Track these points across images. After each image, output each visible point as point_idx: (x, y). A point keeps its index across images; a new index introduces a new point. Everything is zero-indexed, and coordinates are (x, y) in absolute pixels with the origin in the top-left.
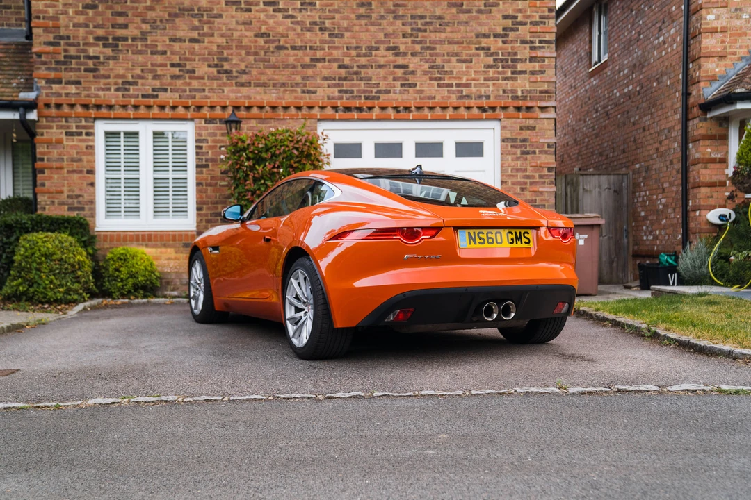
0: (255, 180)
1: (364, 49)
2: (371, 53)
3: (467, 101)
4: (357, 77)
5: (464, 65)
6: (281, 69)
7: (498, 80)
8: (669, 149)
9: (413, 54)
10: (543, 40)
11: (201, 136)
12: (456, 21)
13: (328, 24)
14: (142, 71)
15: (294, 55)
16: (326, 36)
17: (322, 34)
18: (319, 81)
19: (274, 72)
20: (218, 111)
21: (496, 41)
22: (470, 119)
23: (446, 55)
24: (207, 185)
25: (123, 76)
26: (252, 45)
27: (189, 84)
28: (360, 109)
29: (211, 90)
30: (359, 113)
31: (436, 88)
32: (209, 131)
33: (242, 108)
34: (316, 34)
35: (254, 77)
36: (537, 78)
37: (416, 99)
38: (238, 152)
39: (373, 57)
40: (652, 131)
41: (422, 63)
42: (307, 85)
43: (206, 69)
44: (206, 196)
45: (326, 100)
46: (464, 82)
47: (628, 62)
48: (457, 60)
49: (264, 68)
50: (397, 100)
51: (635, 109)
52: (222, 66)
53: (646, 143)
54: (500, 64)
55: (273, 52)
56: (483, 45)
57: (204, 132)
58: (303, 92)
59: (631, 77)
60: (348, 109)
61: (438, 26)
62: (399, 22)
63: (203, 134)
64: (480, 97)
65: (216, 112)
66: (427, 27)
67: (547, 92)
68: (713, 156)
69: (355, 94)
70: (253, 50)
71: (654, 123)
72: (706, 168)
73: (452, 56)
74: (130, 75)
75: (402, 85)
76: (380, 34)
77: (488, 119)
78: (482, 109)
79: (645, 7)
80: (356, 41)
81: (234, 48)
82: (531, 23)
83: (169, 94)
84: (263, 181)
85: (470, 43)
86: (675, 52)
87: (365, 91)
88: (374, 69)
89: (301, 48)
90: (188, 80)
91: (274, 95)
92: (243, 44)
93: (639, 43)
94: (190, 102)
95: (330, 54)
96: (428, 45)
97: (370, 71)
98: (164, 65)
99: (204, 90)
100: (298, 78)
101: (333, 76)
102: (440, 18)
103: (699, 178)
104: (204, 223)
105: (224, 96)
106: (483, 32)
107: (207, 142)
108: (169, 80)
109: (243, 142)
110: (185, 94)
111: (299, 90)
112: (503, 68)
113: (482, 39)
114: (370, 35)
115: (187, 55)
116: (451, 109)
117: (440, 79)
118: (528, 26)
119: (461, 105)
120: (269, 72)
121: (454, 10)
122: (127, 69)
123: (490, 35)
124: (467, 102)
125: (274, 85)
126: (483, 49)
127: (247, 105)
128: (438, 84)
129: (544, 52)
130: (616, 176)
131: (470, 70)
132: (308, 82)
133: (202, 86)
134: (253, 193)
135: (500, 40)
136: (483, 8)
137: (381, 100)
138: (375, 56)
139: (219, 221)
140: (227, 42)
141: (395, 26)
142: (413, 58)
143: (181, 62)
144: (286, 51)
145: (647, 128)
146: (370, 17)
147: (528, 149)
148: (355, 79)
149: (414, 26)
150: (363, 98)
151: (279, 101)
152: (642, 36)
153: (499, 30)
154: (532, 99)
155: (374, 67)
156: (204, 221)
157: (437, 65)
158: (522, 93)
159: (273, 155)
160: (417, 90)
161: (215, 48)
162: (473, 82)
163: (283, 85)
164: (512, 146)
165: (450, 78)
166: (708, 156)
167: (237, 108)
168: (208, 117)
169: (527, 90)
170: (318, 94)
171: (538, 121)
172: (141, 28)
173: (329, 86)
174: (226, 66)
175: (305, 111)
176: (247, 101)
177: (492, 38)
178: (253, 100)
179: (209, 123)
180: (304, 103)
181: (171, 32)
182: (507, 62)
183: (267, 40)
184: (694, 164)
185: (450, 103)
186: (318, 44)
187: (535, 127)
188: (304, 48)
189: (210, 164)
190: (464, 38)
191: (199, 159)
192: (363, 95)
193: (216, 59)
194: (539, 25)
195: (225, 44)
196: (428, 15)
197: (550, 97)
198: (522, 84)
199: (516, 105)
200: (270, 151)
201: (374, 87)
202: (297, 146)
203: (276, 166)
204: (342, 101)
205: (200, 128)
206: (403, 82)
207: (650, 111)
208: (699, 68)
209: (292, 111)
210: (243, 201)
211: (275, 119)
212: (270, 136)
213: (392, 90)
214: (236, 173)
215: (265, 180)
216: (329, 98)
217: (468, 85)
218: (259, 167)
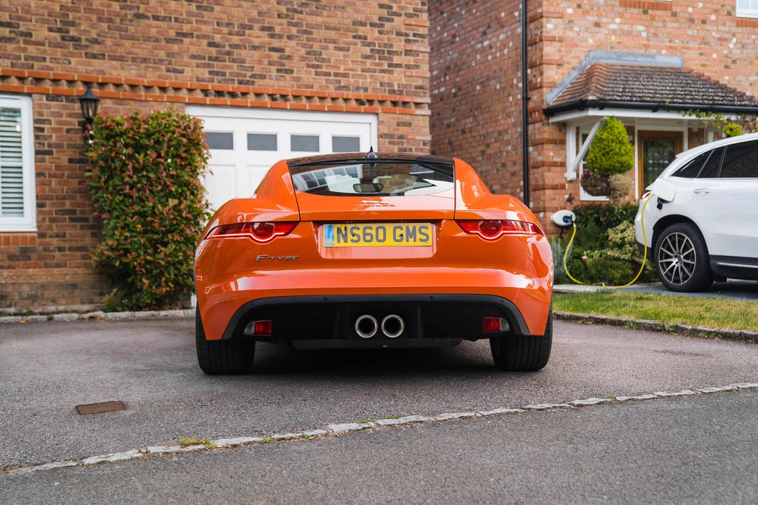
0: (136, 170)
1: (236, 27)
2: (244, 32)
3: (345, 92)
4: (229, 58)
5: (341, 53)
6: (141, 42)
7: (375, 72)
8: (501, 152)
9: (290, 37)
10: (418, 34)
11: (42, 115)
12: (333, 5)
15: (157, 27)
16: (193, 7)
17: (189, 5)
19: (133, 44)
20: (64, 86)
21: (373, 30)
22: (348, 112)
23: (323, 41)
24: (50, 176)
26: (105, 9)
28: (233, 95)
29: (54, 60)
30: (232, 99)
31: (314, 76)
32: (53, 110)
33: (95, 85)
34: (182, 5)
35: (109, 49)
36: (412, 73)
37: (293, 87)
38: (114, 137)
39: (246, 37)
40: (476, 134)
41: (299, 48)
42: (173, 63)
43: (47, 33)
44: (50, 189)
45: (195, 82)
46: (341, 71)
47: (438, 64)
48: (335, 47)
49: (120, 38)
50: (273, 86)
51: (451, 111)
52: (68, 32)
53: (466, 146)
54: (377, 55)
55: (131, 21)
56: (360, 33)
57: (45, 111)
58: (168, 70)
59: (442, 79)
60: (219, 94)
61: (315, 9)
63: (45, 114)
64: (358, 88)
65: (60, 88)
66: (303, 9)
67: (421, 87)
68: (555, 159)
69: (228, 77)
70: (106, 16)
71: (478, 125)
72: (549, 171)
73: (329, 42)
75: (278, 71)
76: (253, 11)
77: (366, 113)
78: (359, 102)
79: (461, 10)
80: (228, 16)
81: (82, 11)
82: (406, 14)
84: (144, 173)
85: (347, 30)
86: (506, 57)
87: (238, 75)
88: (247, 51)
89: (164, 19)
90: (22, 45)
91: (133, 72)
92: (94, 7)
93: (453, 46)
94: (26, 72)
95: (199, 29)
96: (305, 28)
97: (243, 52)
99: (44, 59)
100: (162, 54)
101: (203, 55)
103: (544, 180)
104: (47, 223)
105: (71, 68)
106: (360, 19)
107: (51, 124)
109: (120, 124)
110: (19, 62)
111: (163, 67)
112: (380, 59)
113: (359, 27)
114: (243, 12)
116: (329, 99)
117: (318, 66)
118: (403, 17)
119: (340, 96)
120: (128, 43)
123: (366, 23)
124: (345, 94)
125: (134, 60)
126: (360, 37)
127: (100, 81)
128: (316, 72)
129: (418, 46)
131: (347, 59)
132: (173, 59)
133: (42, 54)
135: (376, 30)
137: (256, 86)
138: (249, 36)
139: (67, 220)
140: (73, 3)
141: (270, 4)
142: (289, 41)
143: (13, 21)
144: (146, 21)
145: (467, 131)
147: (405, 146)
148: (227, 60)
149: (289, 6)
150: (236, 82)
151: (139, 79)
152: (457, 39)
153: (375, 20)
154: (408, 94)
155: (247, 48)
156: (47, 220)
157: (314, 52)
158: (399, 87)
160: (294, 77)
161: (57, 9)
162: (351, 72)
163: (145, 60)
164: (389, 143)
165: (327, 66)
166: (551, 160)
167: (87, 84)
168: (51, 92)
169: (403, 85)
170: (185, 74)
171: (414, 117)
173: (198, 66)
174: (73, 32)
175: (171, 93)
176: (100, 76)
177: (368, 27)
178: (107, 76)
179: (52, 101)
180: (170, 83)
182: (384, 53)
183: (123, 6)
184: (535, 167)
185: (329, 93)
186: (184, 16)
187: (411, 123)
188: (168, 19)
189: (54, 150)
190: (341, 24)
191: (39, 143)
192: (236, 79)
193: (58, 22)
194: (412, 17)
195: (70, 5)
197: (425, 93)
198: (398, 78)
199: (393, 99)
200: (153, 137)
201: (248, 71)
202: (184, 132)
203: (163, 155)
204: (213, 84)
205: (40, 105)
206: (279, 68)
207: (472, 114)
208: (541, 74)
209: (155, 92)
210: (118, 197)
211: (135, 100)
212: (149, 119)
213: (267, 75)
214: (110, 162)
215: (148, 171)
216: (198, 80)
217: (346, 75)
218: (139, 155)
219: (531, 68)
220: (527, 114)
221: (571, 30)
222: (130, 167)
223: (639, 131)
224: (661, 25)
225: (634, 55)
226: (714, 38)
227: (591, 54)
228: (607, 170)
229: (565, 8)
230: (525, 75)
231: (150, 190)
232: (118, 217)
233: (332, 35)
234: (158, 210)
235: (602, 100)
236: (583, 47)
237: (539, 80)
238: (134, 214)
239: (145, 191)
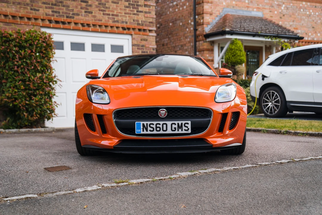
0: (20, 59)
4: (62, 5)
5: (115, 5)
7: (131, 14)
18: (40, 4)
22: (118, 33)
28: (64, 23)
30: (63, 25)
31: (102, 15)
36: (148, 16)
37: (92, 20)
38: (9, 41)
41: (95, 1)
42: (34, 5)
45: (45, 16)
46: (115, 13)
48: (112, 2)
50: (83, 19)
58: (31, 9)
60: (57, 22)
64: (123, 22)
67: (152, 23)
68: (209, 58)
69: (61, 14)
75: (85, 12)
77: (126, 34)
78: (124, 29)
84: (25, 60)
86: (185, 10)
87: (66, 13)
88: (70, 1)
91: (14, 9)
101: (49, 2)
109: (12, 35)
111: (29, 8)
112: (133, 8)
116: (110, 27)
117: (104, 11)
119: (114, 25)
124: (117, 24)
125: (14, 3)
128: (103, 13)
129: (150, 3)
131: (118, 8)
132: (34, 4)
134: (18, 67)
137: (75, 19)
145: (165, 45)
147: (144, 50)
148: (61, 5)
150: (65, 17)
151: (17, 13)
154: (146, 25)
157: (102, 3)
158: (142, 22)
159: (31, 45)
160: (93, 15)
162: (119, 14)
163: (19, 3)
164: (137, 48)
165: (109, 11)
166: (207, 58)
169: (143, 21)
170: (40, 11)
171: (149, 37)
173: (46, 8)
175: (33, 21)
180: (32, 16)
182: (134, 5)
185: (109, 24)
187: (147, 40)
192: (65, 15)
197: (153, 25)
198: (141, 18)
199: (139, 28)
200: (29, 42)
201: (71, 11)
202: (44, 40)
203: (34, 51)
204: (54, 17)
206: (86, 10)
207: (167, 37)
208: (203, 18)
209: (25, 20)
210: (11, 72)
211: (15, 23)
212: (26, 33)
213: (80, 14)
214: (7, 54)
215: (26, 59)
216: (46, 15)
217: (117, 16)
218: (22, 51)
219: (198, 15)
220: (196, 37)
222: (17, 57)
223: (245, 46)
225: (243, 11)
227: (225, 10)
228: (234, 63)
230: (195, 19)
231: (27, 69)
232: (11, 82)
234: (32, 79)
235: (232, 30)
236: (221, 6)
237: (202, 21)
238: (20, 80)
239: (25, 69)
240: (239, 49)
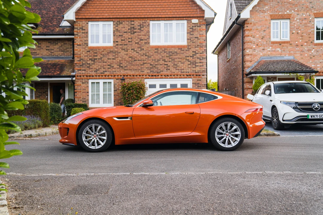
0: (128, 94)
1: (156, 60)
2: (158, 61)
5: (182, 64)
6: (135, 66)
7: (191, 68)
9: (169, 62)
10: (203, 58)
11: (115, 83)
12: (180, 53)
13: (147, 54)
14: (101, 67)
15: (139, 62)
16: (147, 57)
18: (145, 69)
20: (119, 77)
22: (184, 78)
23: (178, 62)
24: (116, 95)
25: (96, 68)
27: (112, 70)
28: (155, 76)
29: (118, 71)
31: (175, 70)
32: (117, 82)
33: (126, 76)
34: (144, 57)
35: (129, 68)
36: (201, 67)
37: (170, 73)
38: (124, 87)
41: (171, 64)
43: (116, 66)
44: (116, 98)
45: (147, 74)
46: (182, 68)
47: (234, 60)
50: (165, 73)
51: (235, 73)
52: (120, 65)
53: (237, 83)
54: (192, 64)
55: (133, 62)
56: (187, 59)
58: (141, 71)
59: (234, 64)
60: (152, 76)
61: (176, 54)
62: (165, 53)
64: (187, 72)
66: (173, 55)
67: (204, 71)
68: (249, 87)
69: (154, 72)
70: (128, 61)
71: (238, 77)
72: (247, 90)
74: (98, 68)
75: (166, 69)
76: (161, 56)
77: (188, 78)
78: (187, 75)
79: (236, 46)
80: (155, 58)
81: (123, 61)
82: (200, 53)
83: (107, 72)
84: (130, 95)
85: (184, 58)
86: (241, 59)
89: (140, 60)
90: (112, 69)
91: (134, 72)
92: (126, 60)
93: (236, 55)
94: (112, 74)
95: (148, 62)
96: (173, 59)
97: (158, 66)
98: (106, 65)
100: (140, 68)
101: (149, 67)
102: (176, 52)
105: (121, 73)
106: (187, 56)
107: (117, 85)
108: (107, 69)
109: (125, 85)
110: (111, 72)
111: (140, 71)
114: (158, 57)
115: (112, 63)
116: (179, 75)
117: (176, 68)
120: (132, 66)
121: (180, 50)
122: (97, 67)
124: (183, 74)
125: (134, 70)
129: (203, 61)
130: (231, 92)
131: (184, 65)
132: (142, 69)
133: (115, 70)
134: (128, 98)
135: (192, 58)
136: (187, 49)
137: (161, 73)
143: (110, 64)
144: (136, 61)
145: (237, 79)
146: (158, 52)
147: (199, 86)
148: (154, 68)
149: (169, 54)
151: (135, 74)
152: (236, 53)
153: (192, 55)
154: (200, 73)
157: (175, 64)
159: (133, 88)
160: (170, 71)
161: (119, 61)
162: (185, 68)
163: (136, 70)
164: (195, 85)
165: (179, 68)
166: (248, 87)
167: (124, 76)
168: (117, 78)
169: (199, 70)
170: (145, 72)
171: (202, 78)
172: (100, 56)
173: (147, 70)
174: (121, 65)
175: (141, 76)
177: (190, 57)
178: (128, 74)
179: (117, 80)
180: (141, 74)
181: (108, 57)
182: (194, 63)
183: (132, 59)
184: (245, 89)
186: (145, 59)
187: (201, 80)
189: (117, 90)
190: (182, 57)
191: (114, 89)
192: (156, 72)
195: (121, 60)
196: (173, 51)
198: (197, 69)
199: (196, 74)
201: (159, 70)
203: (134, 91)
204: (151, 74)
205: (115, 81)
209: (138, 76)
211: (134, 78)
212: (132, 83)
213: (164, 71)
216: (147, 73)
217: (183, 69)
218: (129, 91)
219: (244, 62)
220: (243, 74)
221: (255, 51)
223: (278, 78)
224: (286, 48)
225: (276, 57)
226: (306, 50)
227: (261, 58)
229: (252, 46)
233: (180, 60)
236: (259, 56)
237: (245, 66)
240: (259, 82)
